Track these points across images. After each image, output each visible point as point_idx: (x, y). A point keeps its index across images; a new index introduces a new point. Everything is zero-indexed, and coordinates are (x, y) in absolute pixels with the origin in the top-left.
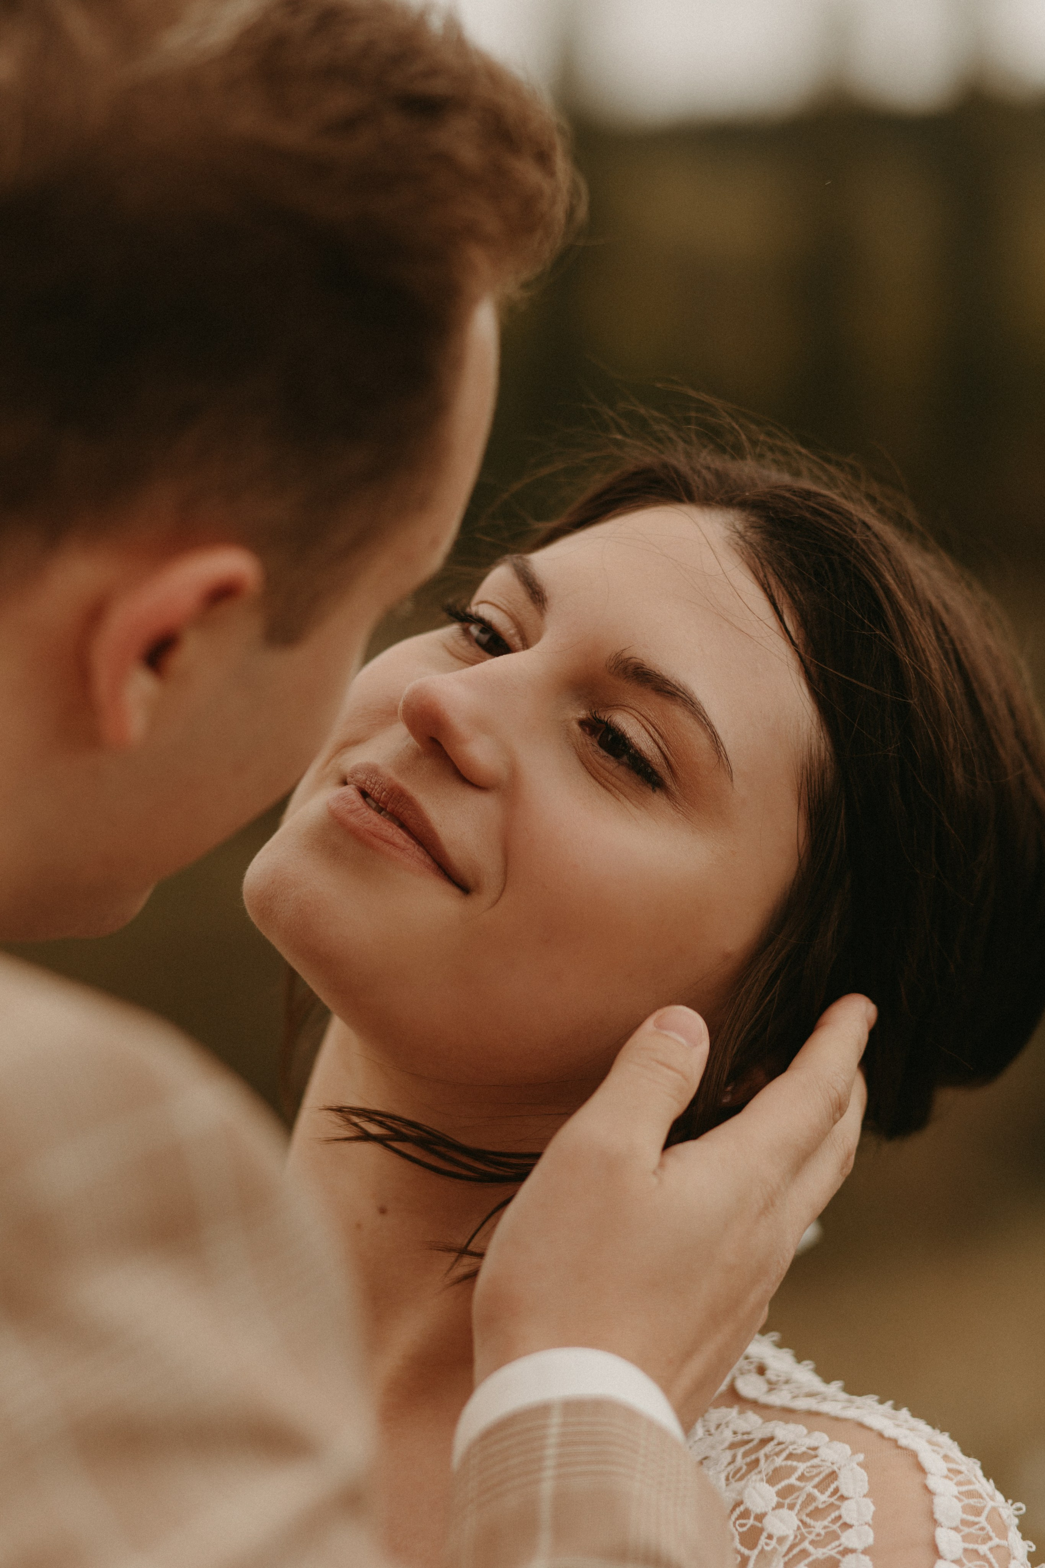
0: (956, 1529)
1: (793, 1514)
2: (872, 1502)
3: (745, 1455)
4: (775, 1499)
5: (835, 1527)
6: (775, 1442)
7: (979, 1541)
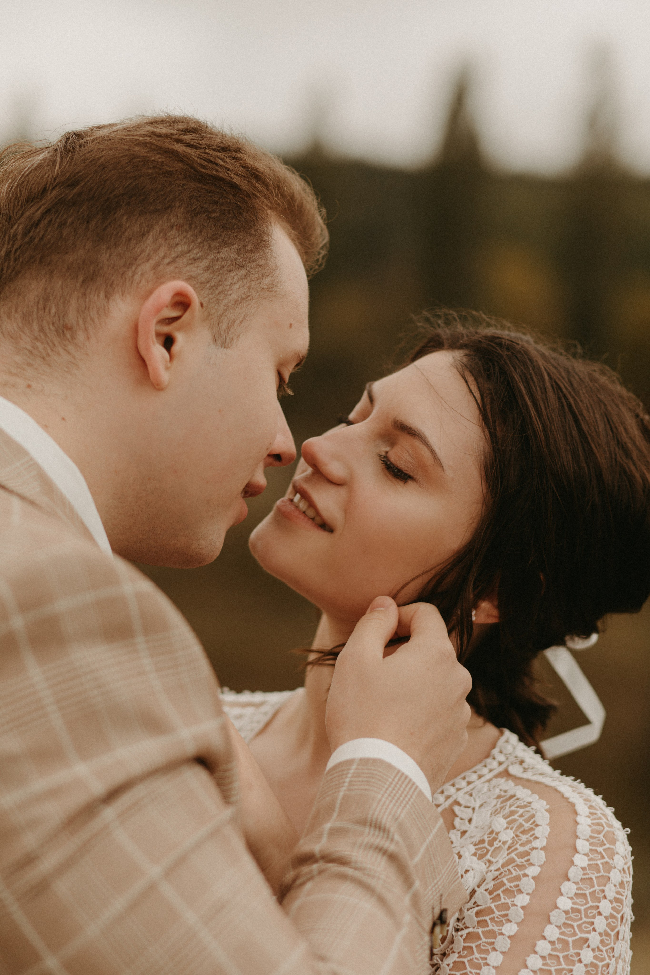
0: (587, 840)
1: (512, 831)
2: (549, 828)
3: (502, 803)
4: (505, 825)
5: (531, 838)
6: (515, 798)
7: (599, 846)
